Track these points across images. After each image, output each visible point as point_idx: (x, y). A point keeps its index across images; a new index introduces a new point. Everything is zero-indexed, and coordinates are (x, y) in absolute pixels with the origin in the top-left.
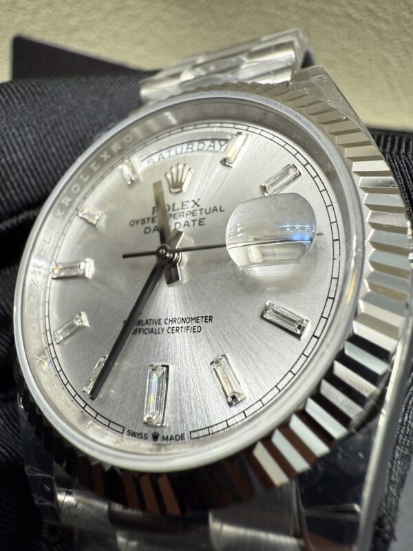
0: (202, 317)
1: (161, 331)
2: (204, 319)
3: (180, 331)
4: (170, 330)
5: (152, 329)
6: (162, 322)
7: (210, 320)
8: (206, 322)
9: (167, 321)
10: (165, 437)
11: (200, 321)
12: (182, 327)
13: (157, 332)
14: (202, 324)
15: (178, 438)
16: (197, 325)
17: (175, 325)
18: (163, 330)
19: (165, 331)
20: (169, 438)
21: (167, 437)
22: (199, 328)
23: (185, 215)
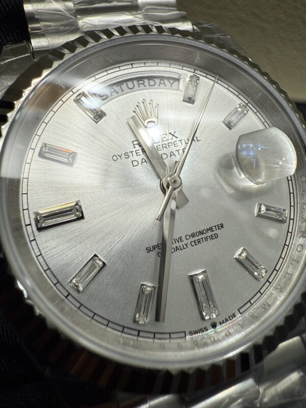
0: (215, 226)
1: (185, 247)
2: (217, 227)
3: (201, 241)
4: (193, 244)
5: (177, 247)
6: (184, 238)
7: (222, 227)
8: (219, 229)
9: (188, 237)
10: (221, 322)
11: (214, 229)
12: (202, 238)
13: (182, 248)
14: (218, 232)
15: (231, 318)
16: (213, 233)
17: (196, 238)
18: (187, 245)
19: (189, 245)
20: (225, 321)
21: (223, 321)
22: (216, 235)
23: (167, 147)
